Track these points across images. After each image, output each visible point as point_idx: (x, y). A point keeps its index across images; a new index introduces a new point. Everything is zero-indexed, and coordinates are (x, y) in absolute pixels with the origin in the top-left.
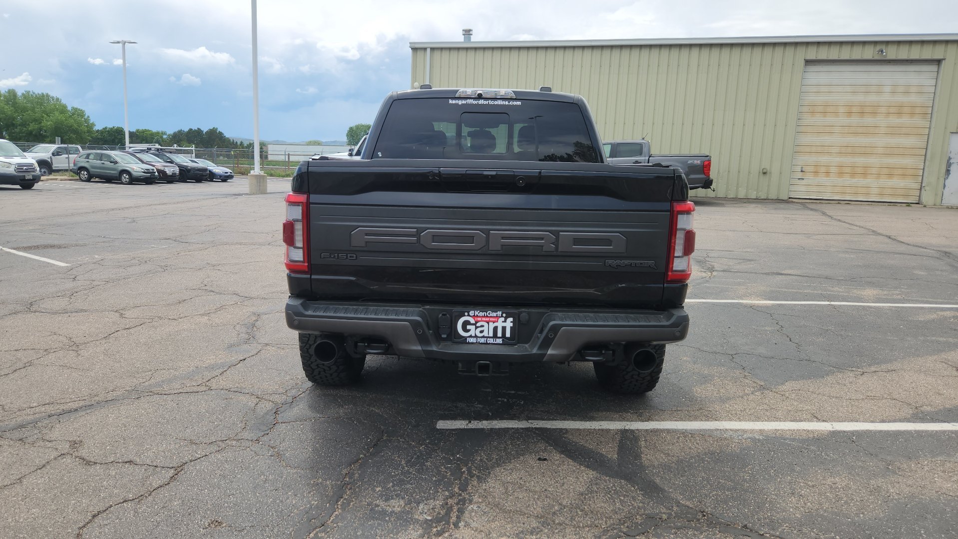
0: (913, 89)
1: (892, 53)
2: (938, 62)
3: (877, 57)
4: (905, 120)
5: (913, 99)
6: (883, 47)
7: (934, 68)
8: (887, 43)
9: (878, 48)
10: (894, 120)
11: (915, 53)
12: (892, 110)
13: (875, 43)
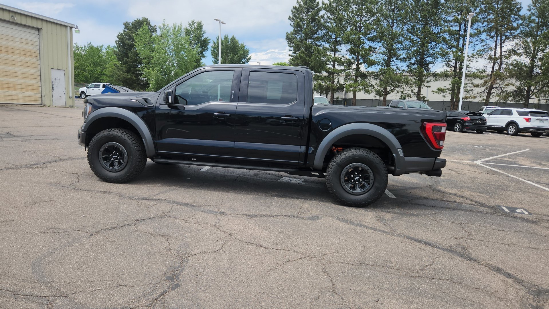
0: (30, 42)
1: (18, 19)
2: (39, 30)
3: (11, 20)
4: (29, 59)
5: (30, 47)
6: (13, 15)
7: (37, 32)
8: (15, 13)
9: (11, 14)
10: (23, 58)
11: (29, 22)
12: (22, 52)
13: (9, 11)
